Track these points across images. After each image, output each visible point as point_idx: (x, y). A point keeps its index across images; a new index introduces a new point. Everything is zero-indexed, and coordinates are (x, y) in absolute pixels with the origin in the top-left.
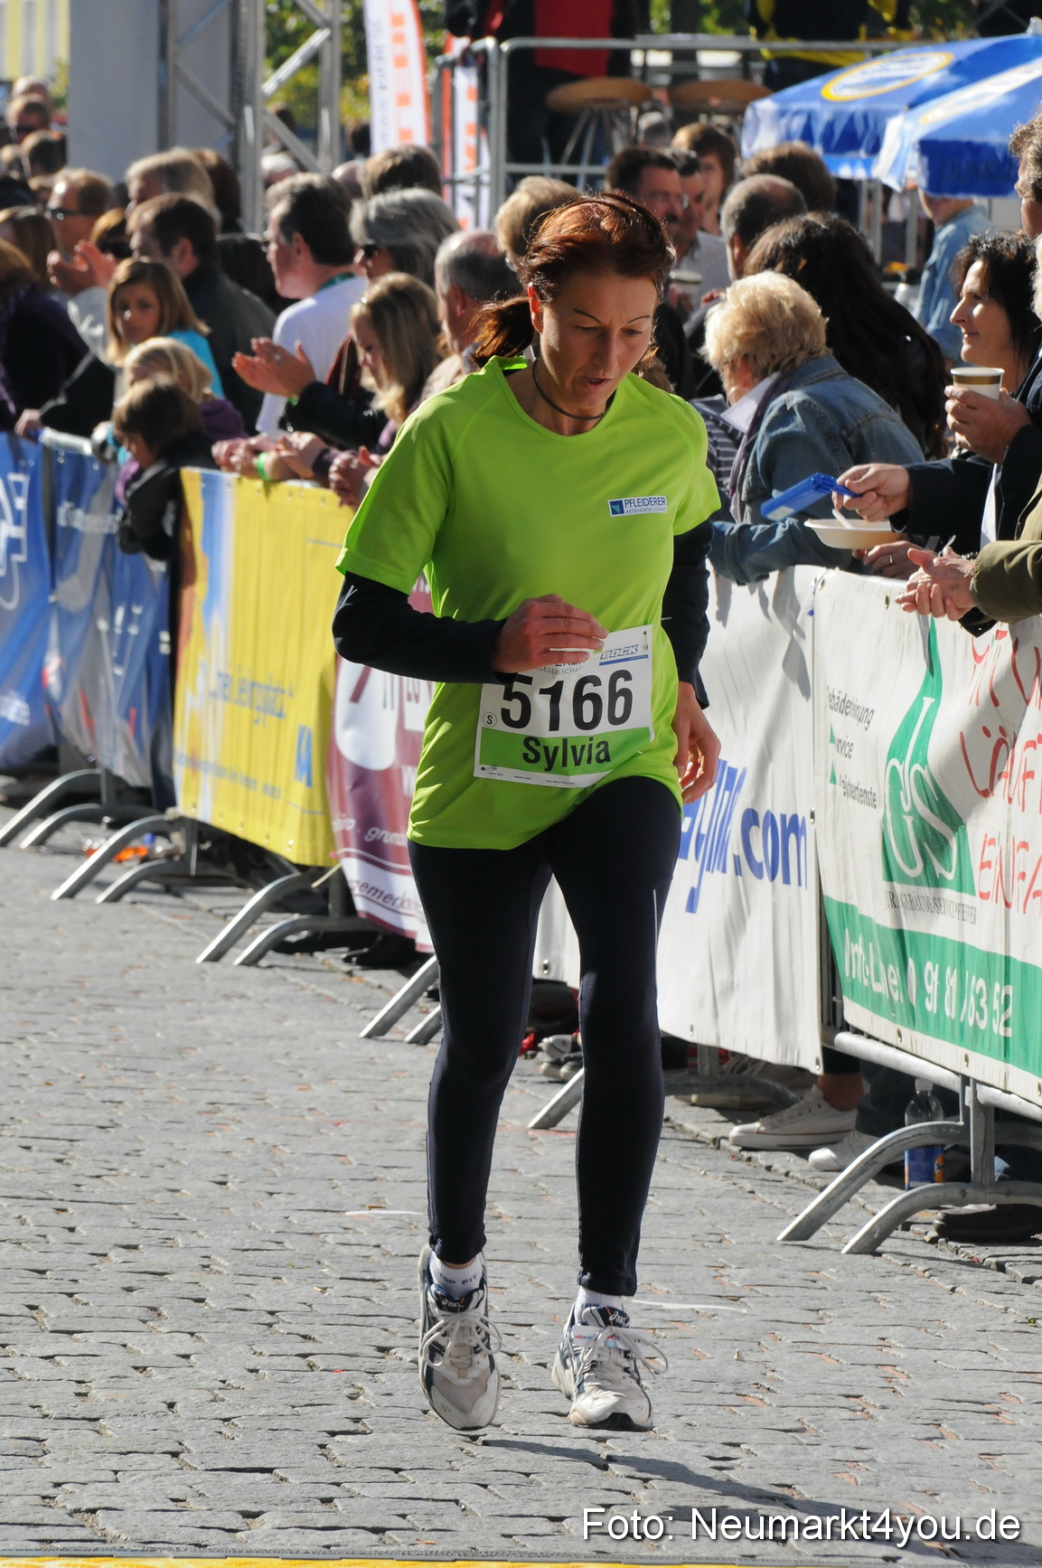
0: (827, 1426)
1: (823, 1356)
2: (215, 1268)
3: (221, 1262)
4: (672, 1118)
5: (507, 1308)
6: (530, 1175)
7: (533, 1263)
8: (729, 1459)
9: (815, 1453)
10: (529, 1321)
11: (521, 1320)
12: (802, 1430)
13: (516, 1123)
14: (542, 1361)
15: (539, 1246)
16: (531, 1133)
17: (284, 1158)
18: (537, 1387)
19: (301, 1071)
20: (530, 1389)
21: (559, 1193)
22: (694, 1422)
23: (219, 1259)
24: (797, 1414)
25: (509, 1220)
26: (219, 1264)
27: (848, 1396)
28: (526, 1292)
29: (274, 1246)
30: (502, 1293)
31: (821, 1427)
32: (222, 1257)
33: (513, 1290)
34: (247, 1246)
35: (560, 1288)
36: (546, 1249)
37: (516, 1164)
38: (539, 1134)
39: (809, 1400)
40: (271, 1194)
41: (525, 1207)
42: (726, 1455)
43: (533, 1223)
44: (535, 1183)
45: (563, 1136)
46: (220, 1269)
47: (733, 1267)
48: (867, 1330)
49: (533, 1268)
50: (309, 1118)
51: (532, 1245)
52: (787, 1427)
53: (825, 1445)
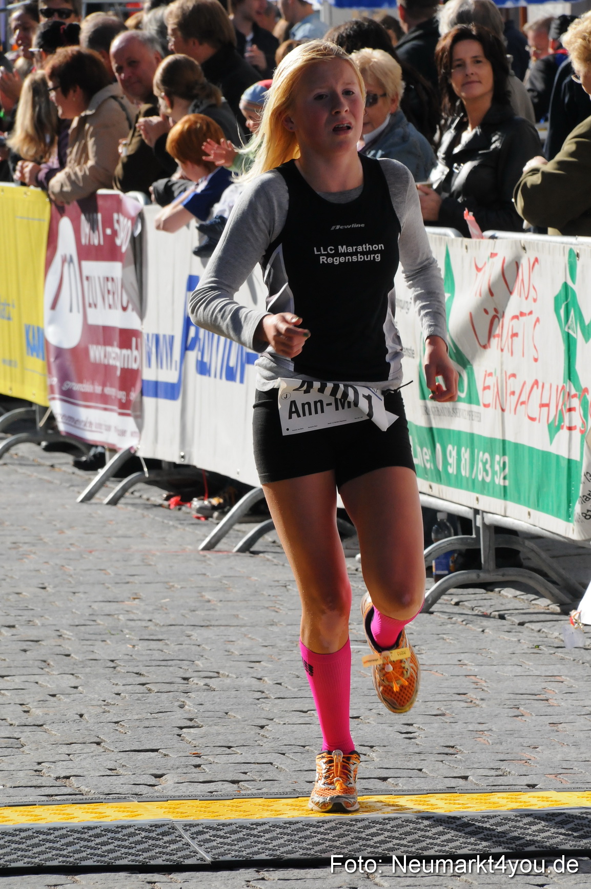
0: (456, 711)
1: (432, 672)
2: (66, 636)
3: (67, 633)
4: (277, 541)
5: (242, 653)
6: (215, 577)
7: (241, 626)
8: (411, 733)
9: (457, 727)
10: (258, 659)
11: (253, 659)
12: (443, 715)
13: (190, 547)
14: (278, 682)
15: (241, 616)
16: (202, 553)
17: (72, 572)
18: (282, 697)
19: (54, 523)
20: (279, 698)
21: (236, 586)
22: (381, 713)
23: (65, 632)
24: (436, 705)
25: (215, 603)
26: (66, 634)
27: (459, 694)
28: (247, 643)
29: (92, 623)
30: (234, 644)
31: (453, 712)
32: (67, 630)
33: (239, 642)
34: (77, 623)
35: (265, 640)
36: (246, 618)
37: (204, 571)
38: (206, 553)
39: (439, 697)
40: (74, 593)
41: (221, 595)
42: (408, 731)
43: (230, 604)
44: (220, 580)
45: (221, 554)
46: (69, 637)
47: (355, 623)
48: (449, 656)
49: (243, 629)
50: (73, 549)
51: (236, 616)
52: (435, 713)
53: (460, 722)
